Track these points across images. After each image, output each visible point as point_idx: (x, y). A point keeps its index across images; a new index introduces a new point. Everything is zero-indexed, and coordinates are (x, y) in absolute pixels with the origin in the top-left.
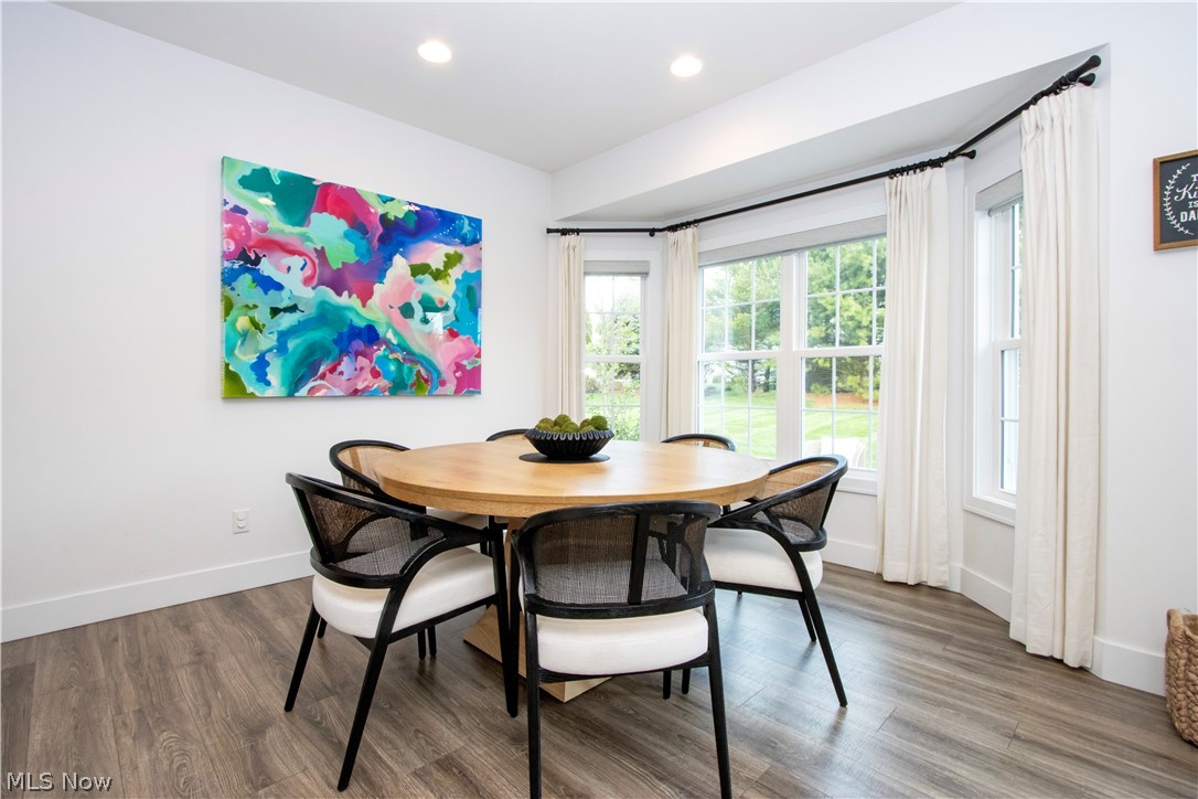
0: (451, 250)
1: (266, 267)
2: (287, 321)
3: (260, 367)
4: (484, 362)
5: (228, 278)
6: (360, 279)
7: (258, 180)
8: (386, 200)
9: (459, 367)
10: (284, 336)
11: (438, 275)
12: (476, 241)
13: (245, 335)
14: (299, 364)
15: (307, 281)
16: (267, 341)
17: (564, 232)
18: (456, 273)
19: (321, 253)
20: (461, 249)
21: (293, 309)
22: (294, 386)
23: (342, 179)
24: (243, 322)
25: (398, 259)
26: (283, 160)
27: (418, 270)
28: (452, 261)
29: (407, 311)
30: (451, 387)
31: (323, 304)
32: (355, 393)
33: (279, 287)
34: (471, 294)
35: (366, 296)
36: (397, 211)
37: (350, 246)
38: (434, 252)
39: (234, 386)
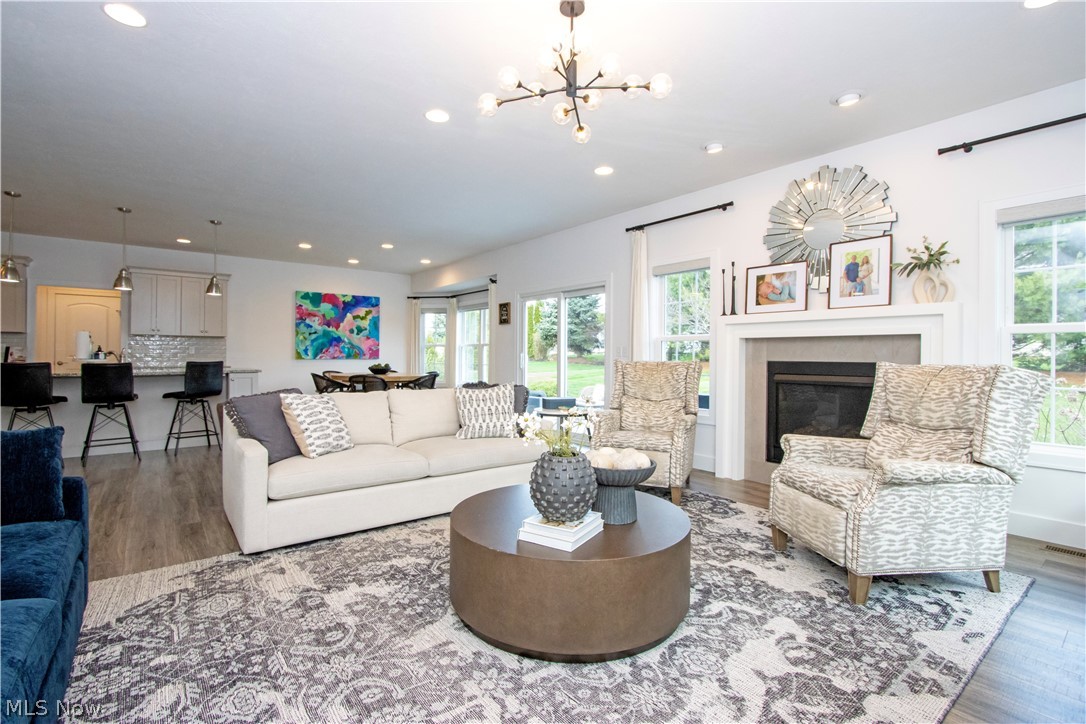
0: (367, 309)
1: (308, 321)
2: (314, 336)
3: (306, 351)
4: (380, 347)
5: (297, 325)
6: (336, 322)
7: (306, 296)
8: (344, 296)
9: (370, 349)
10: (313, 341)
11: (363, 318)
12: (377, 305)
13: (302, 341)
14: (317, 349)
15: (319, 324)
16: (308, 343)
17: (415, 298)
18: (369, 317)
19: (324, 316)
20: (372, 309)
21: (315, 333)
22: (315, 357)
23: (330, 292)
24: (301, 337)
25: (348, 315)
26: (311, 289)
27: (355, 318)
28: (368, 313)
29: (352, 331)
30: (368, 356)
31: (324, 331)
32: (334, 358)
33: (311, 327)
34: (375, 324)
35: (337, 327)
36: (348, 299)
37: (333, 312)
38: (362, 311)
39: (299, 356)
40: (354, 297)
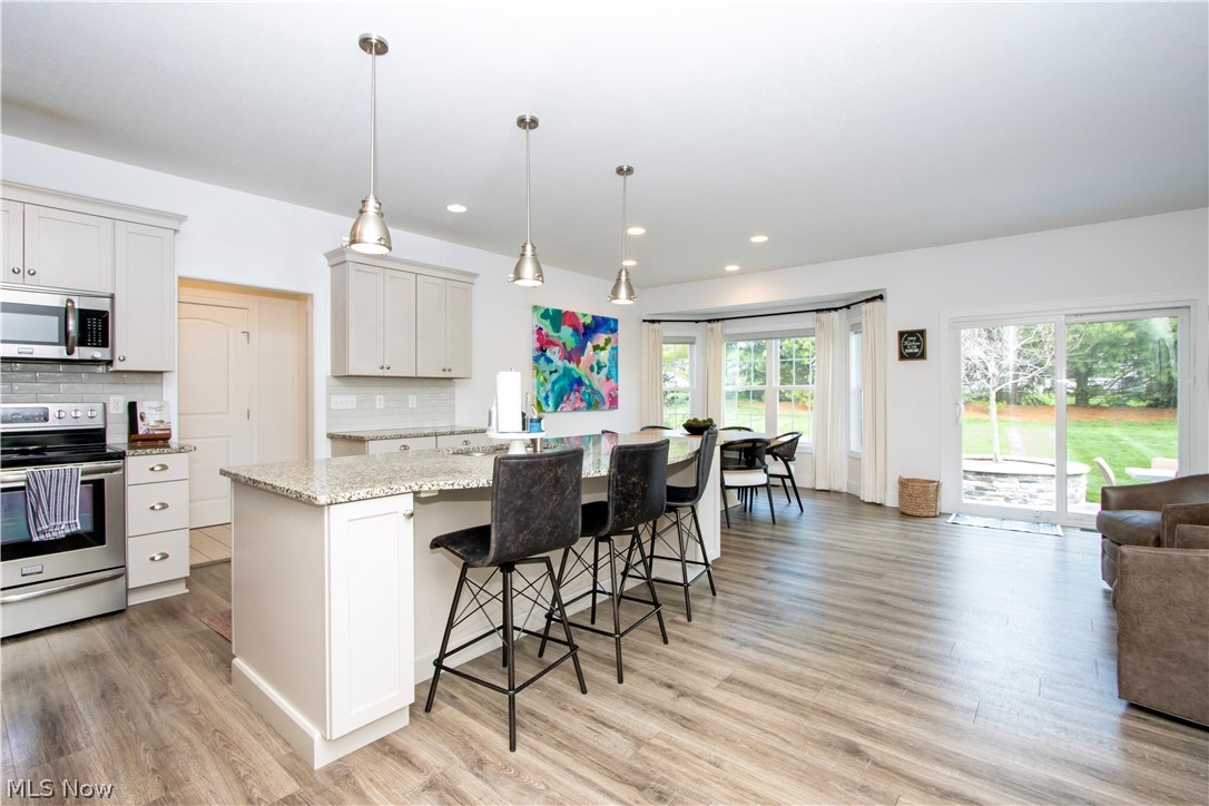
0: (606, 336)
1: (548, 354)
2: (555, 376)
3: (547, 398)
4: (619, 392)
5: (536, 359)
6: (573, 355)
7: (545, 315)
8: (584, 316)
9: (610, 395)
10: (554, 383)
11: (603, 349)
12: (616, 330)
13: (542, 383)
14: (558, 396)
15: (560, 358)
16: (549, 386)
17: (653, 321)
18: (609, 347)
19: (564, 344)
20: (611, 336)
21: (556, 371)
22: (557, 406)
23: (571, 309)
24: (541, 379)
25: (589, 344)
26: (552, 305)
27: (596, 348)
28: (608, 341)
29: (592, 369)
30: (607, 405)
31: (565, 368)
32: (575, 410)
33: (552, 361)
34: (614, 359)
35: (578, 363)
36: (588, 320)
37: (573, 339)
38: (601, 338)
39: (540, 408)
40: (594, 317)
